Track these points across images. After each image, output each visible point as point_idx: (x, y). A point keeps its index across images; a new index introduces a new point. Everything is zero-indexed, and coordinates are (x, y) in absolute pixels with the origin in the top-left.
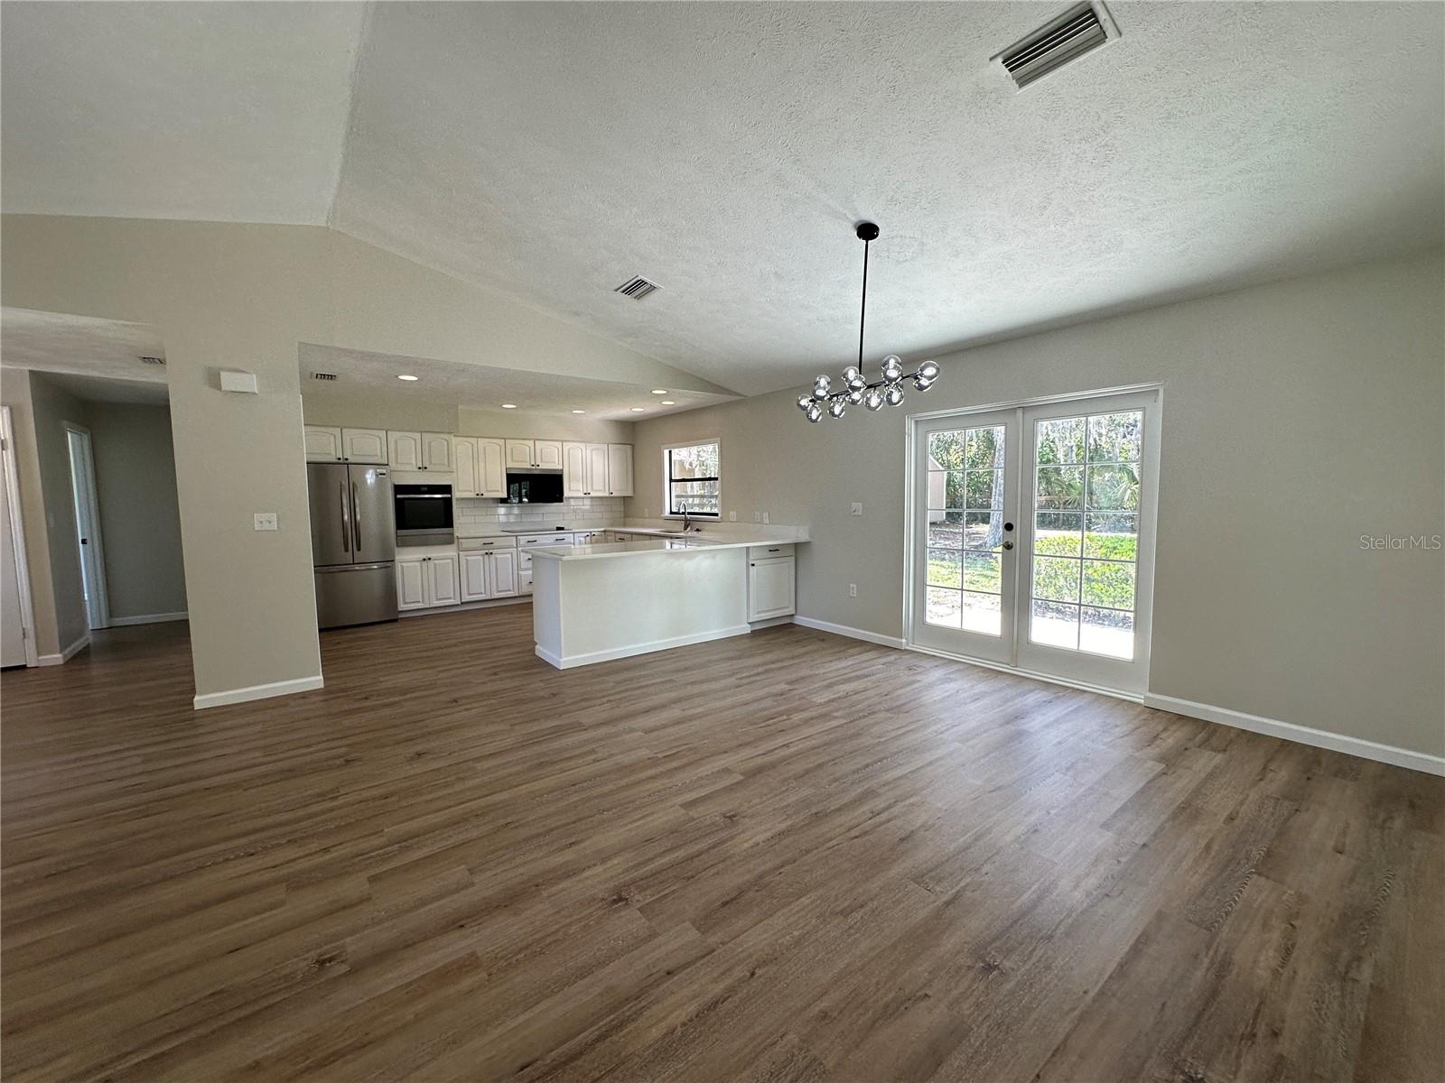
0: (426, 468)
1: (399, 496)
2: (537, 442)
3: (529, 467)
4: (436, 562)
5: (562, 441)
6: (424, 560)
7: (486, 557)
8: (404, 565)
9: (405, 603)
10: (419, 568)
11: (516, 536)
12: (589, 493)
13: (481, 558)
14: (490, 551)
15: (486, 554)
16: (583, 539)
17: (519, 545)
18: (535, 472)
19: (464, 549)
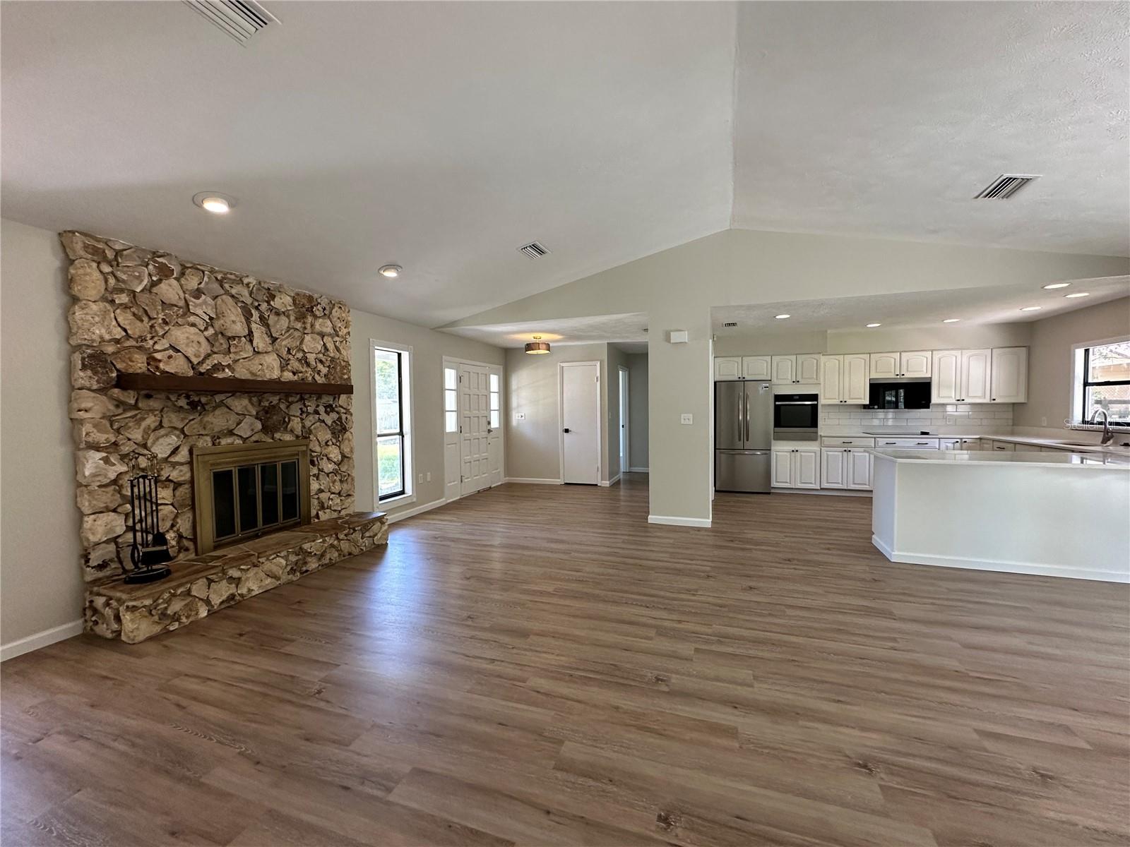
0: (798, 382)
1: (777, 403)
2: (903, 354)
3: (894, 376)
4: (802, 454)
5: (932, 350)
6: (793, 451)
7: (845, 453)
8: (778, 453)
9: (777, 482)
10: (789, 456)
11: (875, 438)
12: (963, 400)
13: (840, 454)
14: (849, 449)
15: (845, 451)
16: (950, 445)
17: (877, 446)
18: (899, 381)
19: (825, 446)
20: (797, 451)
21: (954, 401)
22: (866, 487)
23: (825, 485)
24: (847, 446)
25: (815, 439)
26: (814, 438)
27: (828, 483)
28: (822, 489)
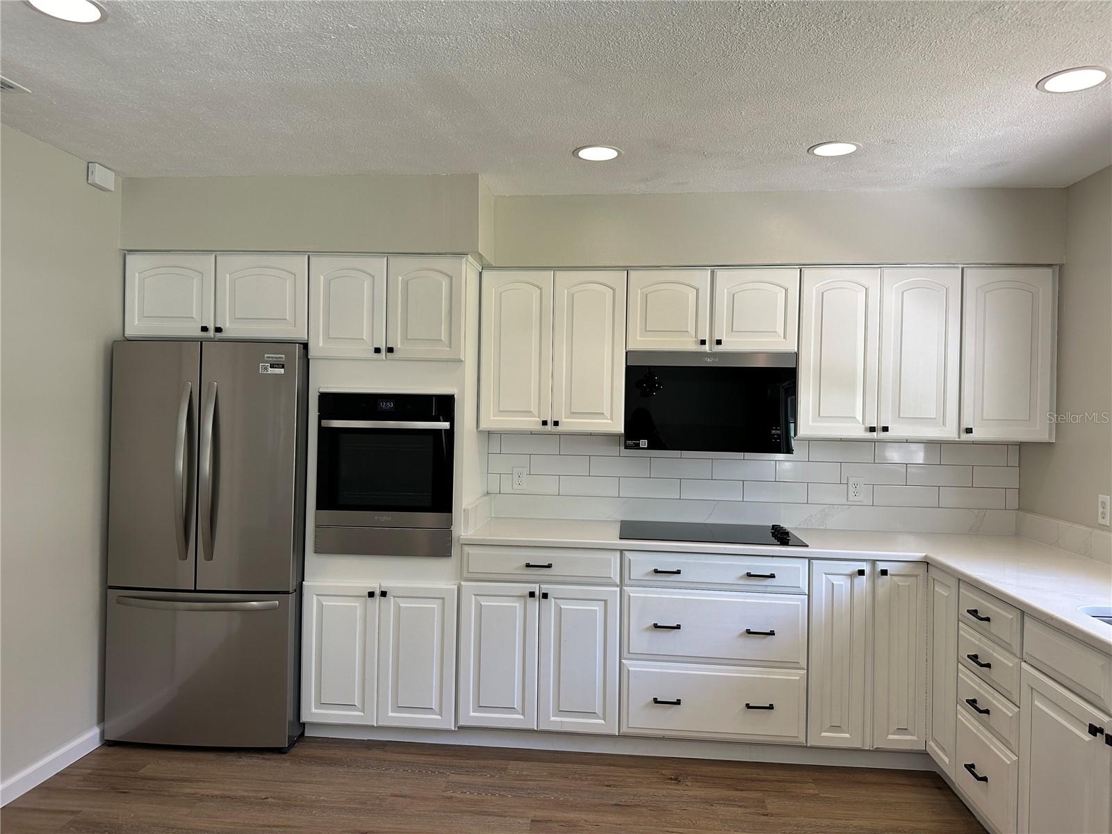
0: (390, 350)
1: (328, 423)
2: (720, 273)
3: (692, 346)
4: (404, 604)
5: (801, 267)
6: (371, 595)
7: (534, 604)
8: (327, 602)
9: (321, 705)
10: (359, 613)
11: (621, 551)
12: (885, 429)
13: (518, 605)
14: (546, 588)
15: (532, 594)
16: (842, 583)
17: (627, 581)
18: (709, 362)
19: (470, 576)
20: (384, 594)
21: (860, 433)
22: (595, 724)
23: (472, 716)
24: (537, 580)
25: (443, 552)
26: (441, 546)
27: (480, 707)
28: (462, 728)
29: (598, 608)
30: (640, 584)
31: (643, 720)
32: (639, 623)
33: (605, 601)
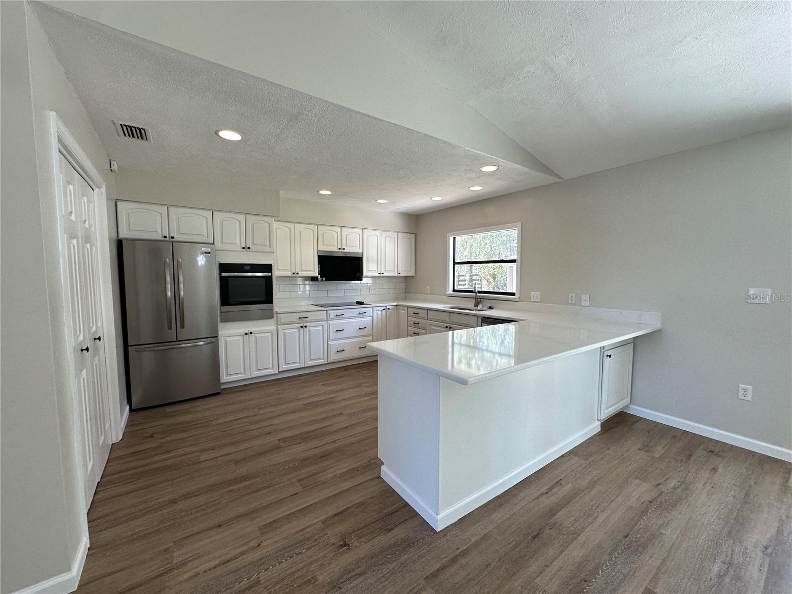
0: (249, 248)
1: (223, 274)
2: (343, 229)
3: (337, 250)
4: (257, 335)
5: (363, 229)
6: (246, 334)
7: (301, 329)
8: (227, 339)
9: (228, 375)
10: (241, 341)
11: (327, 311)
13: (297, 331)
14: (305, 324)
15: (302, 327)
16: (380, 312)
17: (329, 319)
18: (341, 255)
19: (281, 323)
20: (251, 333)
21: (377, 275)
22: (321, 362)
23: (283, 367)
24: (303, 322)
25: (271, 317)
26: (269, 315)
28: (280, 372)
29: (321, 328)
30: (332, 320)
31: (334, 357)
32: (332, 330)
33: (323, 326)
